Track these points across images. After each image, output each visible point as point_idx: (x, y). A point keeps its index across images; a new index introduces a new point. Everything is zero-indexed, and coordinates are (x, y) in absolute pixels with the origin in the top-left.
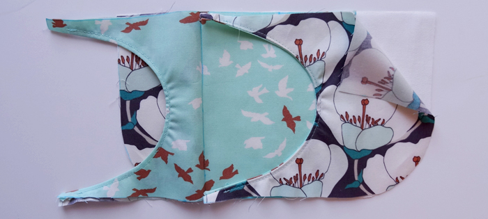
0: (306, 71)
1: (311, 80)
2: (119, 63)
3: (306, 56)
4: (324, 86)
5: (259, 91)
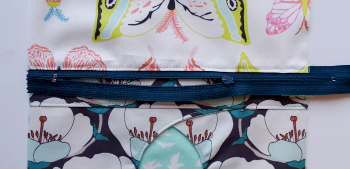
0: (195, 148)
1: (199, 156)
2: (29, 137)
3: (195, 135)
4: (210, 162)
5: (153, 165)
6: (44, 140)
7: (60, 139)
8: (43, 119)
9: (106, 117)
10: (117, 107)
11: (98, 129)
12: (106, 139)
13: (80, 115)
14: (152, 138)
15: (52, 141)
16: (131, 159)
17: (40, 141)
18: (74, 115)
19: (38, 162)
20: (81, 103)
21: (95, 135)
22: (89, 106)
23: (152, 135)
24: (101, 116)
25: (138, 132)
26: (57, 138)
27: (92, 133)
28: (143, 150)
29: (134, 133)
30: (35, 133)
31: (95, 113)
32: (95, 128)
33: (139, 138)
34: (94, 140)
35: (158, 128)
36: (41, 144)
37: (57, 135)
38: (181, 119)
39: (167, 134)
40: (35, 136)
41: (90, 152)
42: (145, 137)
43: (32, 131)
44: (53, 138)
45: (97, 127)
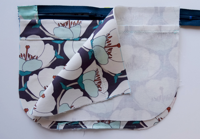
6: (28, 59)
7: (37, 59)
8: (28, 47)
9: (62, 45)
10: (69, 40)
11: (58, 52)
12: (62, 58)
13: (48, 45)
15: (32, 59)
17: (26, 60)
18: (45, 44)
19: (24, 71)
20: (49, 38)
21: (56, 56)
22: (53, 39)
24: (59, 45)
26: (35, 58)
30: (23, 55)
31: (56, 43)
34: (55, 58)
36: (26, 61)
37: (35, 56)
40: (23, 57)
41: (53, 66)
43: (21, 54)
44: (33, 58)
45: (57, 51)
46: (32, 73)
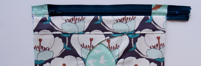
6: (41, 50)
7: (48, 50)
8: (40, 40)
9: (70, 38)
10: (74, 34)
12: (70, 49)
13: (57, 38)
14: (91, 48)
16: (82, 58)
17: (39, 51)
18: (55, 38)
19: (39, 60)
20: (57, 32)
21: (65, 47)
22: (62, 33)
23: (91, 47)
24: (67, 38)
25: (85, 46)
26: (47, 49)
27: (63, 46)
28: (87, 54)
29: (83, 46)
30: (37, 47)
31: (64, 37)
32: (65, 44)
33: (85, 48)
34: (64, 49)
35: (94, 43)
36: (40, 52)
37: (47, 48)
38: (104, 39)
39: (98, 46)
40: (37, 48)
41: (62, 55)
42: (88, 48)
43: (35, 46)
44: (45, 49)
45: (66, 44)
46: (46, 62)
